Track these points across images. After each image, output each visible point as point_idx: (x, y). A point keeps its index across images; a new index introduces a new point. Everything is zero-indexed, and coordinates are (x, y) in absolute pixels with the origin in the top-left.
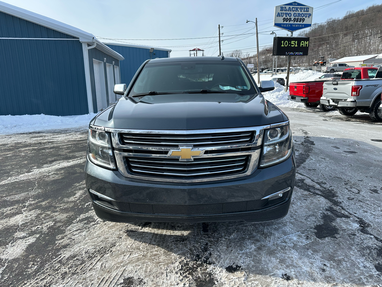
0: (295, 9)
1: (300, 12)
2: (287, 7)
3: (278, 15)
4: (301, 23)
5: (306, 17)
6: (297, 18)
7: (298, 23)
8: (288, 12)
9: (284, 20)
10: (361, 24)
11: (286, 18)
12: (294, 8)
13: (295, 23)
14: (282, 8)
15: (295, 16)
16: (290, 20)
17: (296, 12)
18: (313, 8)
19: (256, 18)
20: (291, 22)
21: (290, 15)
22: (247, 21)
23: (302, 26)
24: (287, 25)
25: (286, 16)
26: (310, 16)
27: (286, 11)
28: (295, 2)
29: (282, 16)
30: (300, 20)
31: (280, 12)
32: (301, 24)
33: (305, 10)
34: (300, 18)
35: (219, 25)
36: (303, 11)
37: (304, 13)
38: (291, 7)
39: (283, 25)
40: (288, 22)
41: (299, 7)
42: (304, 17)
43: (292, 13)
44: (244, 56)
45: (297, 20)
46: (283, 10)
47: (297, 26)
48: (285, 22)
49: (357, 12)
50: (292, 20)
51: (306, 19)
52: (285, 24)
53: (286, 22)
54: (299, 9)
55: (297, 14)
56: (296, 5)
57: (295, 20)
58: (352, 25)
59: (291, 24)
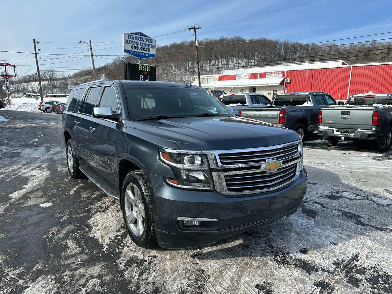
0: (141, 39)
1: (145, 42)
2: (134, 36)
3: (127, 42)
4: (147, 52)
5: (151, 48)
6: (143, 47)
7: (145, 52)
8: (136, 41)
9: (132, 47)
10: (167, 58)
11: (134, 46)
12: (140, 37)
13: (142, 51)
14: (130, 36)
15: (141, 45)
16: (138, 48)
17: (142, 42)
18: (155, 41)
19: (90, 40)
20: (139, 51)
21: (137, 43)
22: (80, 41)
23: (148, 55)
24: (135, 53)
25: (134, 44)
26: (154, 47)
27: (133, 39)
28: (140, 33)
29: (131, 44)
30: (146, 50)
31: (128, 39)
32: (147, 54)
33: (150, 41)
34: (146, 48)
35: (34, 40)
36: (148, 41)
37: (149, 44)
38: (138, 36)
39: (132, 52)
40: (136, 50)
41: (144, 37)
42: (149, 48)
43: (139, 42)
44: (60, 76)
45: (144, 49)
46: (131, 38)
47: (144, 54)
48: (133, 50)
49: (163, 47)
50: (140, 48)
51: (151, 49)
52: (133, 51)
53: (135, 49)
54: (144, 39)
55: (143, 44)
56: (141, 36)
57: (141, 49)
58: (160, 58)
59: (139, 53)
